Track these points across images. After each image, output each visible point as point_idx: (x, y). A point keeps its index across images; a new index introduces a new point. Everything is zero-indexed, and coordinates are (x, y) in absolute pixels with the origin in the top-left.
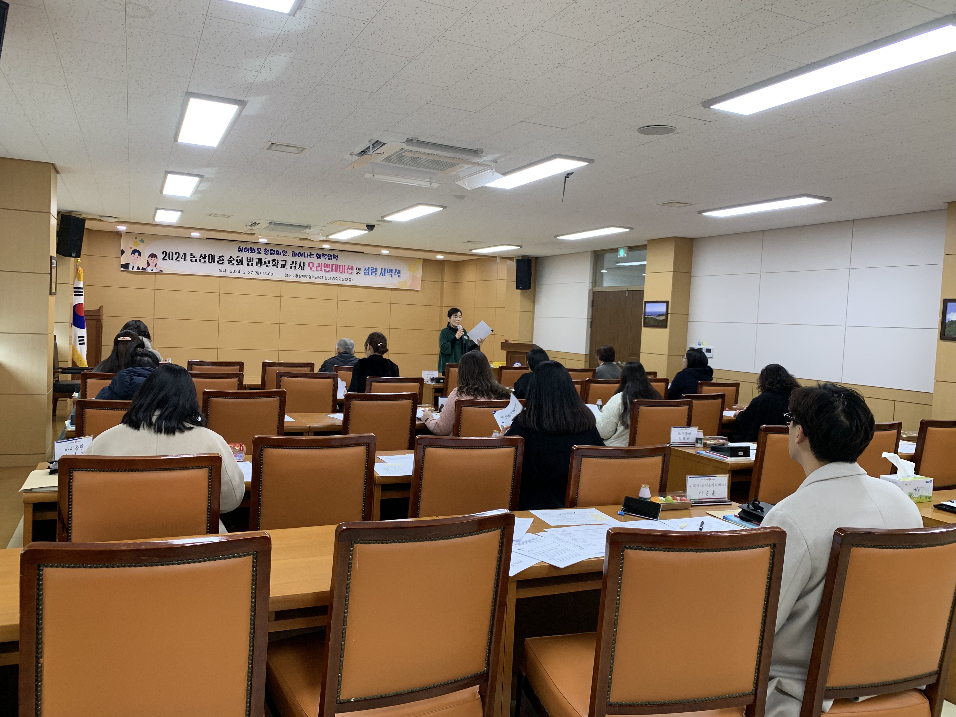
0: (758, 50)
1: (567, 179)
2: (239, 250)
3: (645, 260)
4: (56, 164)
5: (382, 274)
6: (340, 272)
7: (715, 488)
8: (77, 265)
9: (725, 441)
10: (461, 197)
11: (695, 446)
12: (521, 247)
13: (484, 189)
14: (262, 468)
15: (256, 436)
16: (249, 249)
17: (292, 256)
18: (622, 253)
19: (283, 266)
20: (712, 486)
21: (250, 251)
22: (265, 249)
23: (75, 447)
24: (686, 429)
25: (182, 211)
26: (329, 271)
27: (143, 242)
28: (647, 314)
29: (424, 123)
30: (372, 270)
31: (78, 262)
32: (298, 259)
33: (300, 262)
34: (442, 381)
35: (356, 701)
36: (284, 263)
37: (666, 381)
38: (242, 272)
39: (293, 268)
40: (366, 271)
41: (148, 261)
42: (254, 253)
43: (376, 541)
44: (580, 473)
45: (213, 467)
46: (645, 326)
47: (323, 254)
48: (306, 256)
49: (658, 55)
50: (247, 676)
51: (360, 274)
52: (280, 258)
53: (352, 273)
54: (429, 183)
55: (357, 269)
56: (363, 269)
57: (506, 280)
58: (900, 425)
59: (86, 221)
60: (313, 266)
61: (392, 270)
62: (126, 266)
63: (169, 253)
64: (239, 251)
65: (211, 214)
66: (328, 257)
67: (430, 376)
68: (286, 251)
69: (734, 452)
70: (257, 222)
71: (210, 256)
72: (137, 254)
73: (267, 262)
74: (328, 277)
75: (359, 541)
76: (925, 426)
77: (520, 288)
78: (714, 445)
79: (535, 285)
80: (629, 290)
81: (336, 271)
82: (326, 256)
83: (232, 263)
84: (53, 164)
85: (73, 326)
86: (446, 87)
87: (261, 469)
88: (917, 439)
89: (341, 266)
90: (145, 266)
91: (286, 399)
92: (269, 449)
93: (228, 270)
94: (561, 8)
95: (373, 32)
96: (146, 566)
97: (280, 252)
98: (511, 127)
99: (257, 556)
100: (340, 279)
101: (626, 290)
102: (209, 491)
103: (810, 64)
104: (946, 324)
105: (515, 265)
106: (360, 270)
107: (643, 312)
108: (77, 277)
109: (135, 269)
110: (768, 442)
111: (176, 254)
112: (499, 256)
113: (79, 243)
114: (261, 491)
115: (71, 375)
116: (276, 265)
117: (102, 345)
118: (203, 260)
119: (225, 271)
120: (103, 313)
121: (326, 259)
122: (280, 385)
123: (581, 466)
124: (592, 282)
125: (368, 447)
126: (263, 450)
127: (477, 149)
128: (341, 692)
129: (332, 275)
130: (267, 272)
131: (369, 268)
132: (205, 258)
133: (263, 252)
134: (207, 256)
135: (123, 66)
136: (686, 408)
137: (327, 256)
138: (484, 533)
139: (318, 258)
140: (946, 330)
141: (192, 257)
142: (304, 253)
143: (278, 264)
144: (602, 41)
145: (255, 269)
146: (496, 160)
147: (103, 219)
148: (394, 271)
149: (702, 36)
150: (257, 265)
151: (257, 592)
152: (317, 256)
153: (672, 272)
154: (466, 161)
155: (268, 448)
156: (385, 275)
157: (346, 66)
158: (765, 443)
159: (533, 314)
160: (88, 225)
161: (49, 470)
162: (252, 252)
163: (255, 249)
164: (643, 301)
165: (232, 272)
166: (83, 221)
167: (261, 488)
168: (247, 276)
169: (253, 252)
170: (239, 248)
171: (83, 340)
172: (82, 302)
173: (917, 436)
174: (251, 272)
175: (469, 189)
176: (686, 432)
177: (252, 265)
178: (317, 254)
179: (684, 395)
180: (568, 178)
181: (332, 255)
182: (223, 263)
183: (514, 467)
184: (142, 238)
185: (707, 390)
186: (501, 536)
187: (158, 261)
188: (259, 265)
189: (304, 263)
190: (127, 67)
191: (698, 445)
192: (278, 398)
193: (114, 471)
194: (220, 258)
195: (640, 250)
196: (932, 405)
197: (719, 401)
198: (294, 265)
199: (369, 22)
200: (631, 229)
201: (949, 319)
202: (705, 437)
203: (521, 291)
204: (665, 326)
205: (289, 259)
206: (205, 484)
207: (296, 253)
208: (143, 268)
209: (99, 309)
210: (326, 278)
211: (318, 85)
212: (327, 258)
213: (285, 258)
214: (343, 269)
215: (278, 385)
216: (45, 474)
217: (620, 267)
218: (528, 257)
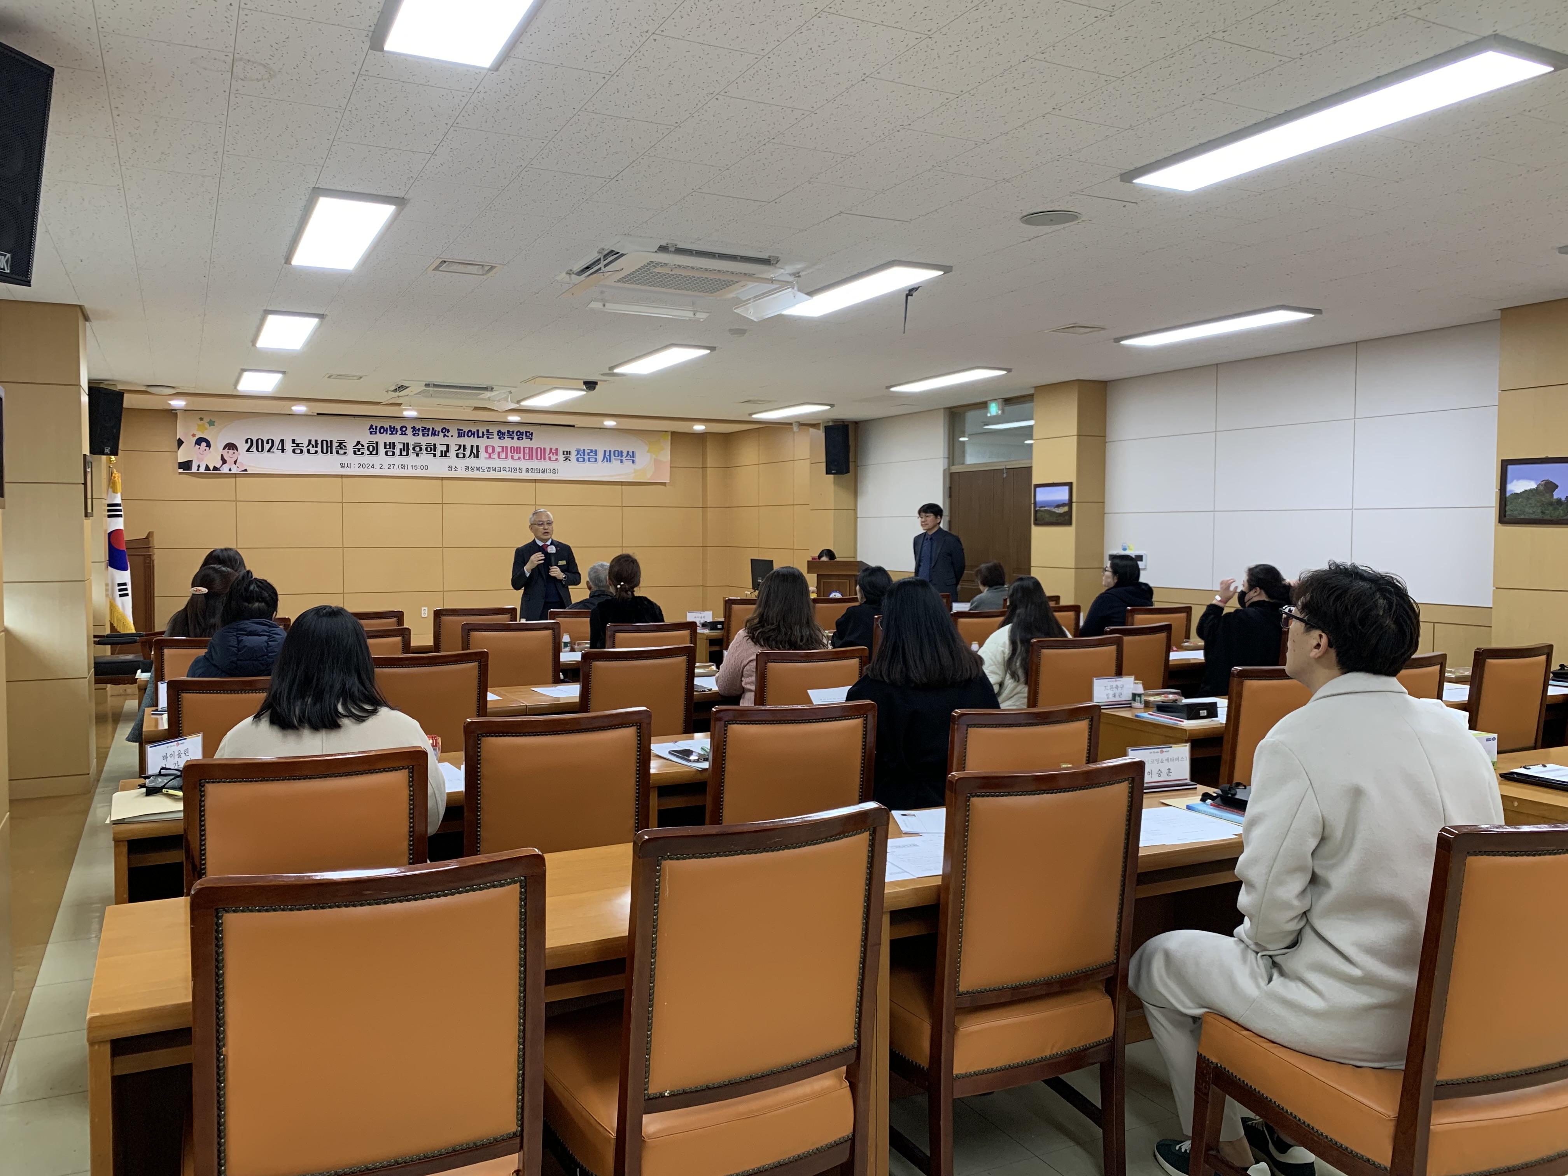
0: (1204, 96)
1: (909, 297)
2: (372, 430)
3: (1032, 419)
4: (86, 306)
5: (606, 459)
6: (537, 459)
7: (1170, 765)
8: (110, 467)
9: (1176, 697)
10: (741, 332)
11: (1131, 707)
12: (832, 406)
13: (781, 317)
14: (479, 768)
15: (468, 720)
16: (387, 428)
17: (459, 437)
18: (994, 409)
19: (444, 454)
20: (1165, 762)
21: (389, 432)
22: (414, 427)
23: (176, 753)
24: (1116, 681)
25: (284, 373)
26: (519, 458)
27: (214, 425)
28: (1038, 505)
29: (687, 221)
30: (588, 454)
31: (112, 462)
32: (468, 442)
33: (472, 446)
34: (720, 626)
35: (672, 1095)
36: (444, 448)
37: (1076, 609)
38: (377, 466)
39: (461, 455)
40: (579, 456)
41: (222, 455)
42: (396, 434)
43: (693, 855)
44: (965, 752)
45: (415, 767)
46: (1036, 524)
47: (508, 432)
48: (481, 435)
49: (1054, 108)
50: (517, 1062)
51: (570, 460)
52: (439, 440)
53: (557, 459)
54: (692, 313)
55: (565, 453)
56: (574, 453)
57: (809, 460)
58: (1444, 657)
59: (125, 395)
60: (493, 451)
61: (622, 451)
62: (186, 466)
63: (257, 441)
64: (371, 433)
65: (332, 376)
66: (517, 435)
67: (700, 619)
68: (448, 430)
69: (1192, 712)
70: (406, 384)
71: (325, 442)
72: (204, 444)
73: (418, 449)
74: (518, 469)
75: (668, 856)
76: (1481, 657)
77: (833, 472)
78: (1161, 703)
79: (856, 466)
80: (1007, 467)
81: (531, 458)
82: (513, 433)
83: (360, 453)
84: (80, 307)
85: (109, 567)
86: (725, 166)
87: (479, 770)
88: (1470, 679)
89: (539, 449)
90: (218, 464)
91: (488, 664)
92: (490, 738)
93: (354, 464)
94: (907, 46)
95: (618, 89)
96: (369, 904)
97: (439, 432)
98: (824, 221)
99: (526, 884)
100: (538, 470)
101: (1003, 467)
102: (410, 805)
103: (1284, 113)
104: (1507, 499)
105: (823, 435)
106: (570, 454)
107: (1033, 502)
108: (112, 488)
109: (202, 470)
110: (1245, 694)
111: (268, 443)
112: (797, 422)
113: (115, 431)
114: (480, 804)
115: (110, 646)
116: (432, 452)
117: (155, 596)
118: (313, 450)
119: (349, 466)
120: (153, 544)
121: (513, 439)
122: (468, 643)
123: (966, 741)
124: (949, 458)
125: (640, 728)
126: (480, 740)
127: (770, 257)
128: (650, 1083)
129: (524, 464)
130: (419, 464)
131: (584, 450)
132: (316, 447)
133: (409, 431)
134: (319, 442)
135: (217, 152)
136: (1113, 648)
137: (515, 434)
138: (847, 837)
139: (500, 438)
140: (1507, 508)
141: (295, 445)
142: (478, 431)
143: (435, 451)
144: (969, 91)
145: (398, 460)
146: (799, 273)
147: (150, 390)
148: (625, 454)
149: (1119, 78)
150: (401, 454)
151: (528, 937)
152: (498, 435)
153: (1076, 437)
154: (750, 276)
155: (488, 736)
156: (610, 461)
157: (571, 140)
158: (1240, 695)
159: (856, 513)
160: (128, 401)
161: (144, 790)
162: (392, 434)
163: (397, 429)
164: (1031, 485)
165: (361, 467)
166: (120, 395)
167: (479, 800)
168: (385, 472)
169: (394, 433)
170: (371, 427)
171: (126, 589)
172: (122, 527)
173: (1470, 674)
174: (392, 466)
175: (755, 320)
176: (1117, 686)
177: (394, 454)
178: (499, 432)
179: (1107, 629)
180: (912, 295)
181: (523, 432)
182: (345, 453)
183: (863, 749)
184: (211, 418)
185: (1142, 620)
186: (870, 841)
187: (239, 454)
188: (404, 453)
189: (477, 446)
190: (223, 154)
191: (1137, 705)
192: (476, 663)
193: (267, 780)
194: (341, 445)
195: (1024, 402)
196: (1491, 627)
197: (1163, 635)
198: (462, 452)
199: (612, 75)
200: (1009, 370)
201: (1511, 491)
202: (1146, 691)
203: (834, 477)
204: (1069, 523)
205: (454, 441)
206: (404, 794)
207: (465, 432)
208: (214, 467)
209: (147, 538)
210: (515, 469)
211: (524, 170)
212: (516, 437)
213: (446, 441)
214: (541, 454)
215: (466, 644)
216: (138, 796)
217: (987, 431)
218: (843, 422)
